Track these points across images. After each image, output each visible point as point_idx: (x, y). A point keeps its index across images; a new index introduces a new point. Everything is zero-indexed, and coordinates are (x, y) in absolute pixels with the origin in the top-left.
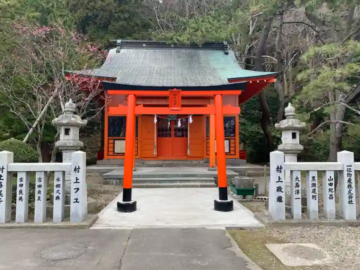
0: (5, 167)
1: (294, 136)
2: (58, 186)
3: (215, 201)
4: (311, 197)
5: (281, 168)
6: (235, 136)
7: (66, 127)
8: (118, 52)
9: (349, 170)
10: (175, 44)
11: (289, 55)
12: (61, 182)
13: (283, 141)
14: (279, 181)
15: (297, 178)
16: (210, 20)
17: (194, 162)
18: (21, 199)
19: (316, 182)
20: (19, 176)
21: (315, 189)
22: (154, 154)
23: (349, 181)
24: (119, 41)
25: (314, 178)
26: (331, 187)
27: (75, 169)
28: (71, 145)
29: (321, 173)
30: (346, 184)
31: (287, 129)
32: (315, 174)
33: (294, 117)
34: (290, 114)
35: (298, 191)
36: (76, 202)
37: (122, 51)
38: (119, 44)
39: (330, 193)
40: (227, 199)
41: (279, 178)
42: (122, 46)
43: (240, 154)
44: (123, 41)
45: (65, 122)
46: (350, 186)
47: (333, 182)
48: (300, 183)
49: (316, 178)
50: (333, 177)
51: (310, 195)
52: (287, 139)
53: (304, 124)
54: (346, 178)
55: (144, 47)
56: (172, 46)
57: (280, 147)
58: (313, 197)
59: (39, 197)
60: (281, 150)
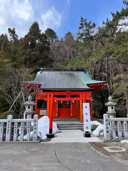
0: (10, 121)
1: (112, 108)
5: (107, 120)
7: (29, 106)
8: (41, 73)
10: (64, 70)
11: (112, 71)
13: (108, 110)
15: (113, 124)
16: (79, 61)
17: (73, 119)
18: (15, 132)
19: (120, 125)
20: (15, 124)
21: (120, 128)
22: (57, 115)
24: (41, 69)
25: (119, 123)
26: (126, 127)
28: (30, 112)
29: (122, 122)
31: (109, 106)
32: (120, 122)
33: (112, 101)
34: (110, 100)
35: (114, 129)
36: (35, 133)
37: (43, 72)
38: (41, 70)
39: (126, 129)
41: (107, 124)
42: (43, 70)
43: (93, 115)
44: (43, 68)
45: (29, 104)
47: (126, 125)
48: (114, 126)
49: (120, 124)
50: (126, 123)
51: (119, 130)
52: (110, 110)
53: (115, 104)
55: (51, 71)
56: (63, 70)
57: (107, 112)
60: (107, 114)
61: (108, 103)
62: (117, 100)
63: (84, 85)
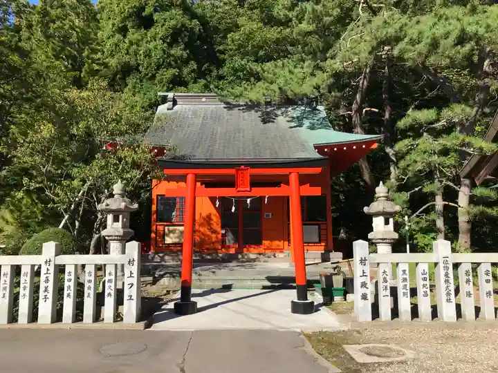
0: (52, 260)
1: (387, 223)
2: (110, 281)
3: (292, 302)
4: (402, 294)
5: (365, 260)
6: (326, 220)
7: (116, 213)
8: (169, 109)
9: (446, 262)
12: (113, 277)
13: (374, 229)
14: (363, 276)
15: (384, 272)
18: (69, 295)
19: (407, 277)
21: (406, 285)
23: (447, 275)
24: (171, 95)
25: (404, 271)
26: (425, 282)
27: (129, 262)
30: (443, 278)
31: (378, 214)
32: (406, 267)
33: (388, 198)
34: (382, 195)
35: (386, 287)
36: (130, 299)
38: (170, 98)
39: (425, 289)
40: (307, 300)
41: (364, 273)
42: (175, 101)
46: (447, 281)
47: (427, 276)
48: (388, 278)
49: (407, 272)
50: (427, 270)
51: (401, 291)
52: (380, 227)
53: (397, 208)
54: (443, 273)
55: (203, 102)
57: (370, 236)
58: (404, 294)
59: (89, 294)
61: (375, 207)
62: (405, 196)
63: (303, 146)
